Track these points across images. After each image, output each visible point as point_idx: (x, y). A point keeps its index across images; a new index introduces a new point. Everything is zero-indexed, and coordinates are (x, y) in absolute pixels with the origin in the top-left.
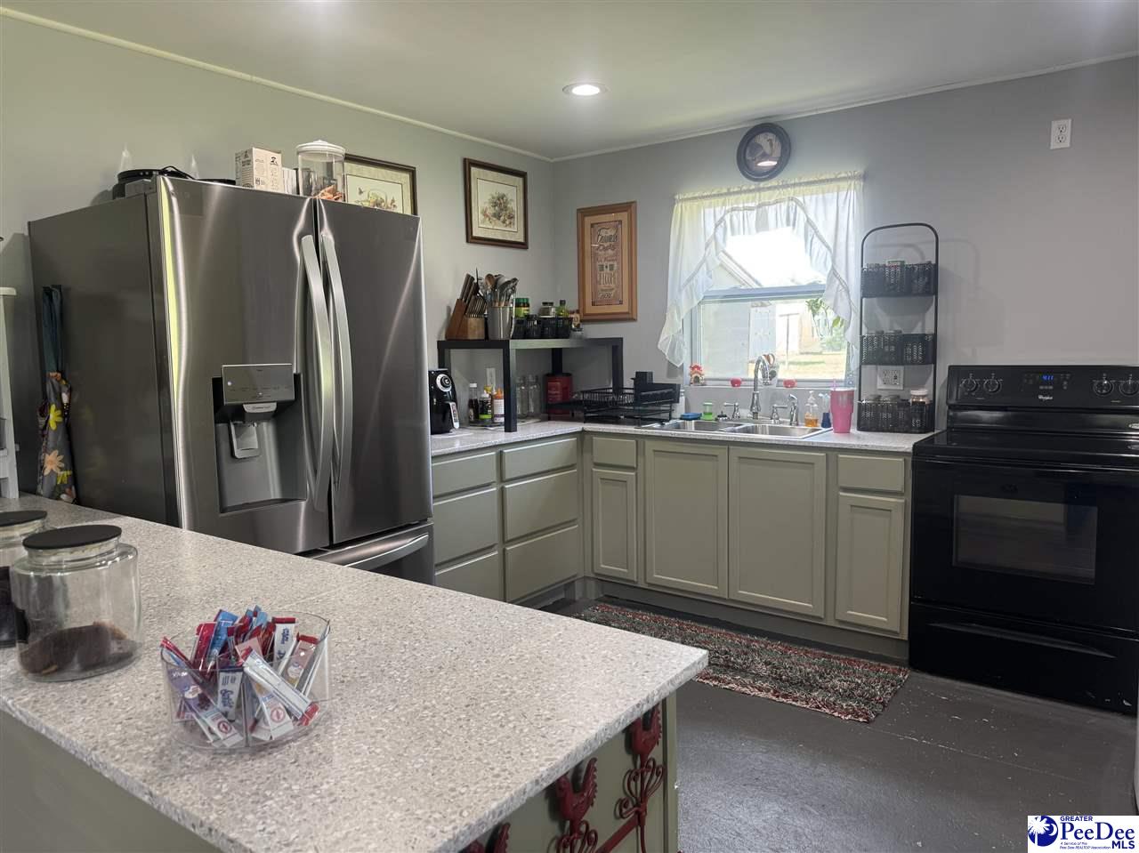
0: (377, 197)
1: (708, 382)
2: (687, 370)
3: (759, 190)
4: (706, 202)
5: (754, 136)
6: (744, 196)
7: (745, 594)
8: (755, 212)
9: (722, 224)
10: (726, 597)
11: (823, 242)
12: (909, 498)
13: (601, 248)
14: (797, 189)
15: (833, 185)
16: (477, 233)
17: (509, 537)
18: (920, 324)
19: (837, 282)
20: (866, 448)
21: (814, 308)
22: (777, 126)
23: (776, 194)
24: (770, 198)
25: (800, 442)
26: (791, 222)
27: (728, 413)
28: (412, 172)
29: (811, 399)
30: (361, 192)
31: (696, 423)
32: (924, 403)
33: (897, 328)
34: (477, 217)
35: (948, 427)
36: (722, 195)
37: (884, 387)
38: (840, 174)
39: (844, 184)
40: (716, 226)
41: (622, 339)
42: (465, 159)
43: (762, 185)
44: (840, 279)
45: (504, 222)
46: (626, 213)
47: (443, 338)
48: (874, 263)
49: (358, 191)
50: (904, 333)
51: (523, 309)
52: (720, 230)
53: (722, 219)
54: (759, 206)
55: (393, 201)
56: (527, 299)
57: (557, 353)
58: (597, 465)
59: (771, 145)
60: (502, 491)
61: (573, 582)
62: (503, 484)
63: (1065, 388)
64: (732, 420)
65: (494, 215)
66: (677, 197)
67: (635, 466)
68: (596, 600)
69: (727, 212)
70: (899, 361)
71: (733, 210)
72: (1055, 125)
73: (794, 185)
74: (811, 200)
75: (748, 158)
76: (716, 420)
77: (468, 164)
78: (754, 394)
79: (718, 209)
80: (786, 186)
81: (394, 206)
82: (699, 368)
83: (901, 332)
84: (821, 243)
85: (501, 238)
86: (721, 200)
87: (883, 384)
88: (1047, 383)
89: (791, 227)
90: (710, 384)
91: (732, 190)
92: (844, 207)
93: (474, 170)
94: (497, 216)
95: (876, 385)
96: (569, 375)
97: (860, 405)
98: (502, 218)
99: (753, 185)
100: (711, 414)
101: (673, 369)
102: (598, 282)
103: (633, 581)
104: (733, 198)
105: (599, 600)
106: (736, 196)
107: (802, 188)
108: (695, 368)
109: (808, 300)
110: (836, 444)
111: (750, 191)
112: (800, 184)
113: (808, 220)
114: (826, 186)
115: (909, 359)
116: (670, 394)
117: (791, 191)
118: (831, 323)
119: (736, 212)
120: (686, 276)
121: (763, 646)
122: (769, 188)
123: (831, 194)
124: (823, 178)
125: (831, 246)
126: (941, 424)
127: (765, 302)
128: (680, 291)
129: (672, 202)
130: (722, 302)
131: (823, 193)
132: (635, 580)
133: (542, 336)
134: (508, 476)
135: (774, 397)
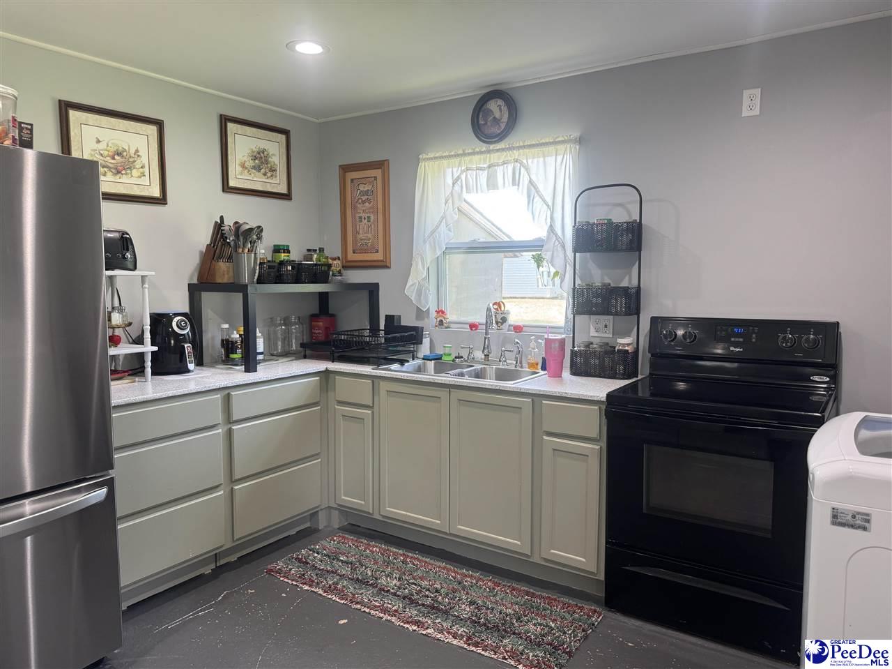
0: (118, 146)
1: (452, 325)
2: (433, 314)
3: (489, 152)
4: (445, 162)
5: (486, 102)
6: (476, 157)
7: (463, 529)
8: (486, 172)
9: (459, 182)
10: (448, 532)
11: (544, 201)
12: (604, 444)
13: (360, 201)
14: (521, 151)
15: (552, 149)
16: (232, 183)
17: (237, 476)
18: (627, 278)
19: (555, 238)
20: (565, 395)
21: (539, 260)
22: (504, 92)
23: (503, 156)
24: (499, 158)
25: (510, 387)
26: (515, 182)
27: (464, 354)
28: (159, 124)
29: (533, 344)
30: (98, 141)
31: (435, 363)
32: (628, 351)
33: (607, 281)
34: (234, 169)
35: (650, 374)
36: (458, 155)
37: (596, 334)
38: (558, 137)
39: (561, 147)
40: (454, 184)
41: (377, 285)
42: (221, 115)
43: (492, 147)
44: (556, 235)
45: (265, 174)
46: (380, 170)
47: (195, 281)
48: (585, 220)
49: (95, 140)
50: (612, 285)
51: (283, 254)
52: (457, 188)
53: (459, 178)
54: (490, 167)
55: (137, 151)
56: (288, 246)
57: (323, 297)
58: (340, 403)
59: (500, 110)
60: (230, 433)
61: (317, 511)
62: (230, 426)
63: (754, 340)
64: (466, 361)
65: (254, 168)
66: (421, 156)
67: (371, 405)
68: (338, 529)
69: (462, 172)
70: (606, 311)
71: (468, 169)
72: (746, 93)
73: (519, 148)
74: (532, 162)
75: (481, 122)
76: (453, 361)
77: (224, 120)
78: (485, 338)
79: (455, 170)
80: (511, 149)
81: (139, 156)
82: (443, 312)
83: (609, 284)
84: (542, 202)
85: (260, 189)
86: (457, 161)
87: (594, 331)
88: (738, 335)
89: (517, 187)
90: (454, 327)
91: (467, 152)
92: (560, 169)
93: (230, 126)
94: (258, 169)
95: (589, 333)
96: (333, 316)
97: (572, 351)
98: (263, 171)
99: (484, 147)
100: (450, 355)
101: (420, 314)
102: (358, 233)
103: (369, 513)
104: (467, 158)
105: (343, 529)
106: (470, 157)
107: (525, 150)
108: (440, 312)
109: (534, 253)
110: (540, 391)
111: (481, 153)
112: (524, 147)
113: (531, 181)
114: (545, 149)
115: (613, 310)
116: (413, 336)
118: (552, 274)
119: (470, 172)
120: (429, 229)
121: (474, 581)
122: (498, 150)
123: (549, 158)
124: (543, 141)
125: (550, 204)
126: (644, 370)
127: (517, 254)
128: (425, 242)
129: (418, 161)
130: (467, 253)
131: (544, 157)
132: (371, 512)
133: (297, 281)
134: (235, 418)
135: (505, 340)
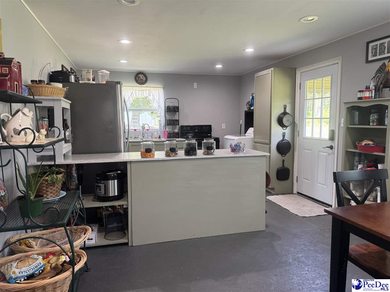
3: (141, 87)
6: (138, 88)
14: (150, 88)
19: (160, 108)
22: (143, 73)
24: (144, 89)
26: (149, 95)
27: (137, 137)
29: (156, 133)
39: (159, 89)
43: (142, 86)
52: (132, 95)
53: (133, 92)
54: (141, 91)
59: (143, 77)
63: (199, 129)
71: (135, 90)
72: (194, 83)
74: (153, 91)
75: (138, 79)
78: (143, 132)
79: (131, 90)
83: (171, 119)
88: (196, 128)
91: (135, 86)
99: (139, 85)
100: (132, 137)
113: (153, 95)
117: (148, 88)
124: (156, 87)
125: (158, 101)
131: (156, 90)
